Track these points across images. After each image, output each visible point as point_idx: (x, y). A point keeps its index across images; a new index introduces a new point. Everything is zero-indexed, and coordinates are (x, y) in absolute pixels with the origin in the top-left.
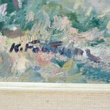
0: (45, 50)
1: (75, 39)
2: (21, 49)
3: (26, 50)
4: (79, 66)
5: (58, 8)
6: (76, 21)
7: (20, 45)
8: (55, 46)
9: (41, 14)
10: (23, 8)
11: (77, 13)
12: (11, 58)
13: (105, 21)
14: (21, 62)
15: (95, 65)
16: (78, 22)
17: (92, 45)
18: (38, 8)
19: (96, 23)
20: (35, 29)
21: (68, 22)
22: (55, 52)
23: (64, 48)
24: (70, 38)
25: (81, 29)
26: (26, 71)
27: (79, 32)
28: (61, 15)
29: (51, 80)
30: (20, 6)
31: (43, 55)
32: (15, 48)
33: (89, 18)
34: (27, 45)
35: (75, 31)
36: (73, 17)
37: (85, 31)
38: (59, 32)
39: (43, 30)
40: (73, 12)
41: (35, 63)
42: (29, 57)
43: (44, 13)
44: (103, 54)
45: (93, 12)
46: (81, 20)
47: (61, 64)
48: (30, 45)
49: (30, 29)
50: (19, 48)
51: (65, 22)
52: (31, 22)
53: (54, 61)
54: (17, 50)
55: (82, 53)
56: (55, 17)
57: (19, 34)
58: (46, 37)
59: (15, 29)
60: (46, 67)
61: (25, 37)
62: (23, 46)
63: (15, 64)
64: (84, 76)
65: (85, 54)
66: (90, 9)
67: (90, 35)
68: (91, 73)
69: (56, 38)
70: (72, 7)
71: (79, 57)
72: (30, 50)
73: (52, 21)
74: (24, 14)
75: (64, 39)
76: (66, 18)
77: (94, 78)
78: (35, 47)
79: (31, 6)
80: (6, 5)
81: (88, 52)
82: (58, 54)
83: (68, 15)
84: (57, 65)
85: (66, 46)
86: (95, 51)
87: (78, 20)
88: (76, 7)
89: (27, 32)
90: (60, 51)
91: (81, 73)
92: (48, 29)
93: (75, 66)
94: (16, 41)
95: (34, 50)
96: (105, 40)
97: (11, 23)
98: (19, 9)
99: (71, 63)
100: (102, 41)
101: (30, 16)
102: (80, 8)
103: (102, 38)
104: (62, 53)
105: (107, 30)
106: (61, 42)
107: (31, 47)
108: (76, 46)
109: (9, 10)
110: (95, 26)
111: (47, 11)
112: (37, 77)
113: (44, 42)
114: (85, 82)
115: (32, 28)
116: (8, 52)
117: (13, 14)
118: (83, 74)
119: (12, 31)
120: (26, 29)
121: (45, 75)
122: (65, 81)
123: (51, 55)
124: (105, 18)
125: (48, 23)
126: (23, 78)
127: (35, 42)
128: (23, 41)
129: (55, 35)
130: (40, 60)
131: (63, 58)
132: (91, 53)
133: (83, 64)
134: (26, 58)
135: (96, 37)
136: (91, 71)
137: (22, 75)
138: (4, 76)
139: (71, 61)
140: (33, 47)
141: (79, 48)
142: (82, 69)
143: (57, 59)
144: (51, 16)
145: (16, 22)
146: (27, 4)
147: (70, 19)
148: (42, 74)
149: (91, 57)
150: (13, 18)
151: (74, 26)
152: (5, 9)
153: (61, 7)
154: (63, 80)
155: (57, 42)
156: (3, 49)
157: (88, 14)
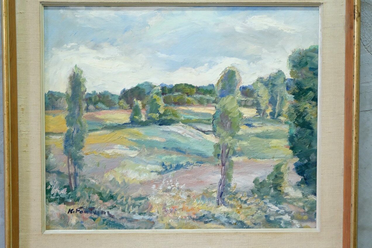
0: (86, 212)
1: (101, 206)
2: (74, 212)
3: (76, 212)
4: (104, 220)
5: (92, 190)
6: (102, 196)
7: (73, 210)
8: (91, 210)
9: (84, 193)
10: (75, 190)
11: (102, 192)
12: (68, 217)
13: (116, 196)
14: (73, 219)
15: (112, 220)
16: (103, 197)
17: (110, 209)
18: (82, 190)
19: (112, 197)
20: (81, 201)
21: (98, 197)
22: (91, 213)
23: (96, 211)
24: (99, 206)
25: (104, 200)
26: (76, 224)
27: (103, 202)
28: (94, 193)
29: (89, 229)
30: (73, 189)
31: (85, 215)
32: (71, 211)
33: (108, 194)
34: (77, 209)
35: (101, 201)
36: (100, 194)
37: (106, 201)
38: (93, 202)
39: (85, 201)
40: (100, 192)
41: (81, 220)
42: (78, 216)
43: (86, 193)
44: (116, 213)
45: (110, 192)
46: (104, 196)
47: (94, 219)
48: (78, 209)
49: (78, 201)
50: (73, 211)
51: (96, 197)
52: (79, 197)
53: (91, 218)
54: (71, 212)
55: (105, 213)
56: (91, 195)
57: (73, 203)
58: (87, 205)
59: (71, 201)
60: (87, 221)
61: (76, 205)
62: (75, 210)
63: (70, 220)
64: (106, 226)
65: (107, 214)
66: (109, 190)
67: (109, 204)
68: (110, 224)
69: (91, 205)
70: (99, 189)
71: (103, 215)
72: (78, 212)
73: (90, 197)
74: (76, 193)
75: (96, 206)
76: (97, 195)
77: (112, 227)
78: (81, 211)
79: (79, 189)
80: (66, 188)
81: (108, 212)
82: (93, 214)
83: (97, 193)
84: (92, 220)
85: (97, 210)
86: (112, 212)
87: (103, 196)
88: (101, 189)
89: (77, 202)
90: (94, 212)
91: (105, 224)
92: (88, 201)
93: (102, 221)
94: (71, 207)
95: (80, 212)
96: (117, 206)
97: (68, 198)
98: (73, 191)
99: (100, 219)
100: (115, 206)
101: (79, 194)
102: (103, 190)
103: (115, 205)
104: (95, 213)
105: (118, 200)
106: (94, 208)
107: (79, 211)
108: (102, 209)
109: (68, 191)
110: (111, 199)
111: (87, 192)
112: (82, 227)
113: (86, 208)
114: (107, 229)
115: (80, 201)
116: (67, 213)
117: (70, 193)
118: (106, 225)
119: (69, 202)
120: (76, 201)
121: (86, 226)
122: (97, 229)
123: (89, 215)
124: (116, 194)
125: (88, 198)
126: (75, 228)
127: (81, 208)
128: (75, 207)
129: (91, 204)
130: (84, 218)
131: (95, 216)
132: (110, 213)
133: (106, 219)
134: (77, 217)
135: (112, 204)
136: (110, 223)
137: (74, 226)
138: (64, 227)
139: (100, 217)
140: (80, 211)
141: (104, 210)
142: (105, 222)
143: (92, 217)
144: (89, 194)
145: (71, 198)
146: (77, 188)
147: (99, 196)
148: (84, 225)
149: (110, 216)
150: (69, 195)
151: (101, 199)
152: (66, 191)
153: (94, 189)
154: (96, 228)
155: (92, 208)
156: (64, 212)
157: (108, 192)
